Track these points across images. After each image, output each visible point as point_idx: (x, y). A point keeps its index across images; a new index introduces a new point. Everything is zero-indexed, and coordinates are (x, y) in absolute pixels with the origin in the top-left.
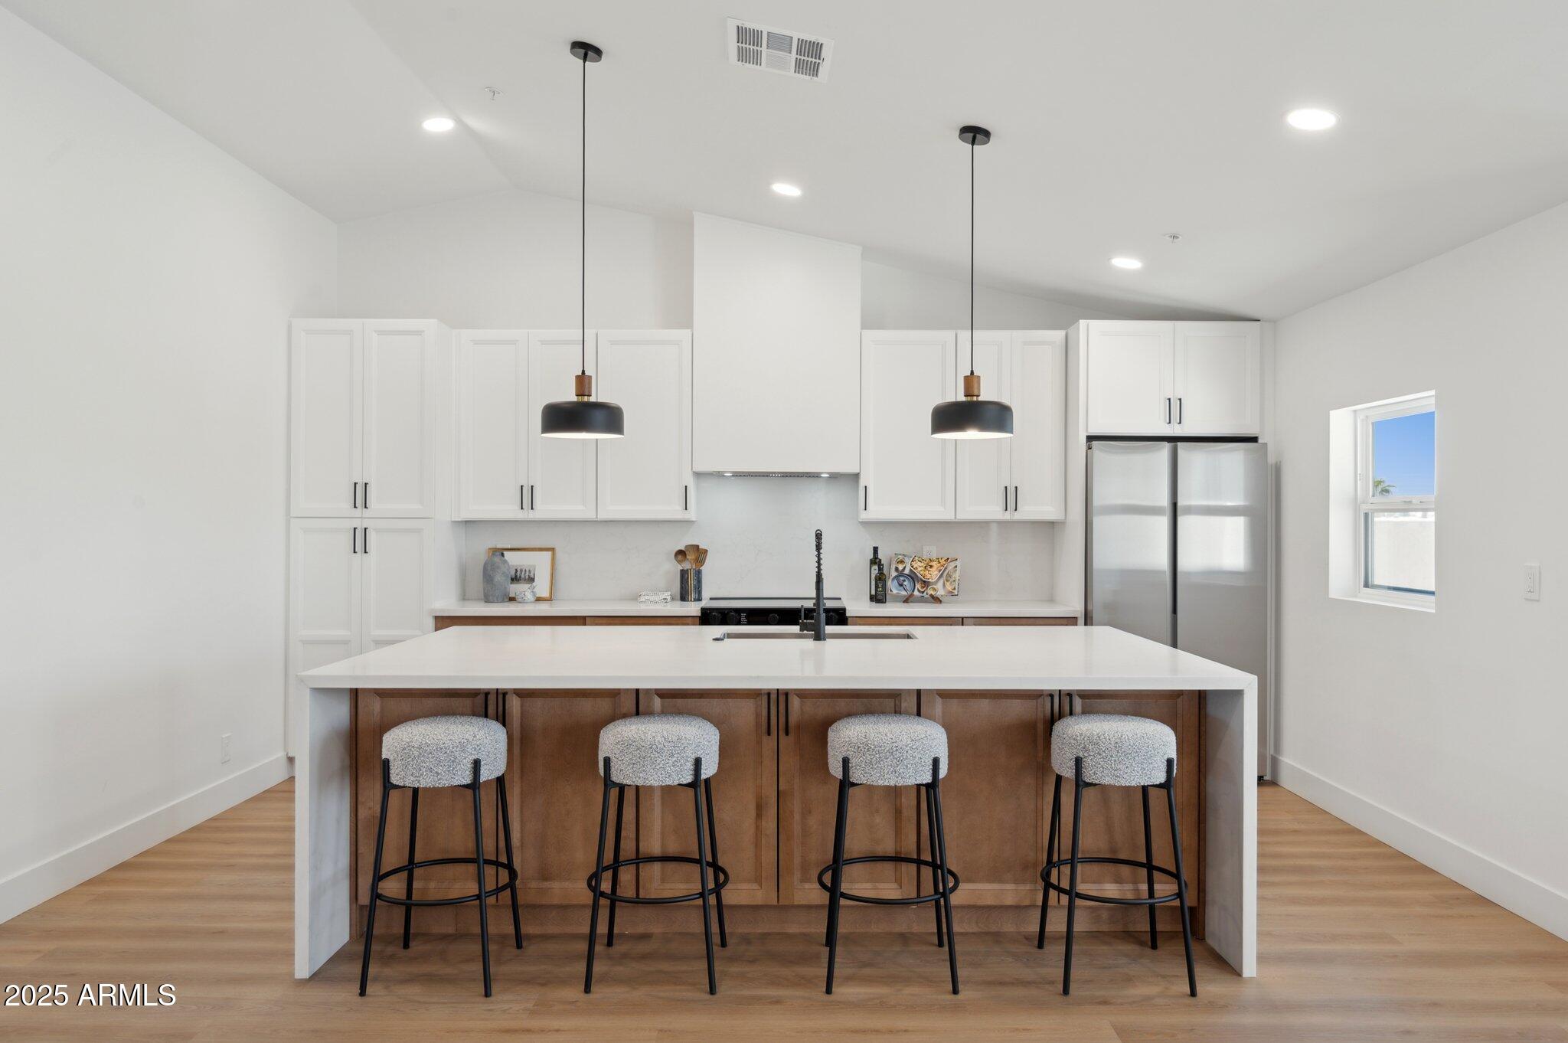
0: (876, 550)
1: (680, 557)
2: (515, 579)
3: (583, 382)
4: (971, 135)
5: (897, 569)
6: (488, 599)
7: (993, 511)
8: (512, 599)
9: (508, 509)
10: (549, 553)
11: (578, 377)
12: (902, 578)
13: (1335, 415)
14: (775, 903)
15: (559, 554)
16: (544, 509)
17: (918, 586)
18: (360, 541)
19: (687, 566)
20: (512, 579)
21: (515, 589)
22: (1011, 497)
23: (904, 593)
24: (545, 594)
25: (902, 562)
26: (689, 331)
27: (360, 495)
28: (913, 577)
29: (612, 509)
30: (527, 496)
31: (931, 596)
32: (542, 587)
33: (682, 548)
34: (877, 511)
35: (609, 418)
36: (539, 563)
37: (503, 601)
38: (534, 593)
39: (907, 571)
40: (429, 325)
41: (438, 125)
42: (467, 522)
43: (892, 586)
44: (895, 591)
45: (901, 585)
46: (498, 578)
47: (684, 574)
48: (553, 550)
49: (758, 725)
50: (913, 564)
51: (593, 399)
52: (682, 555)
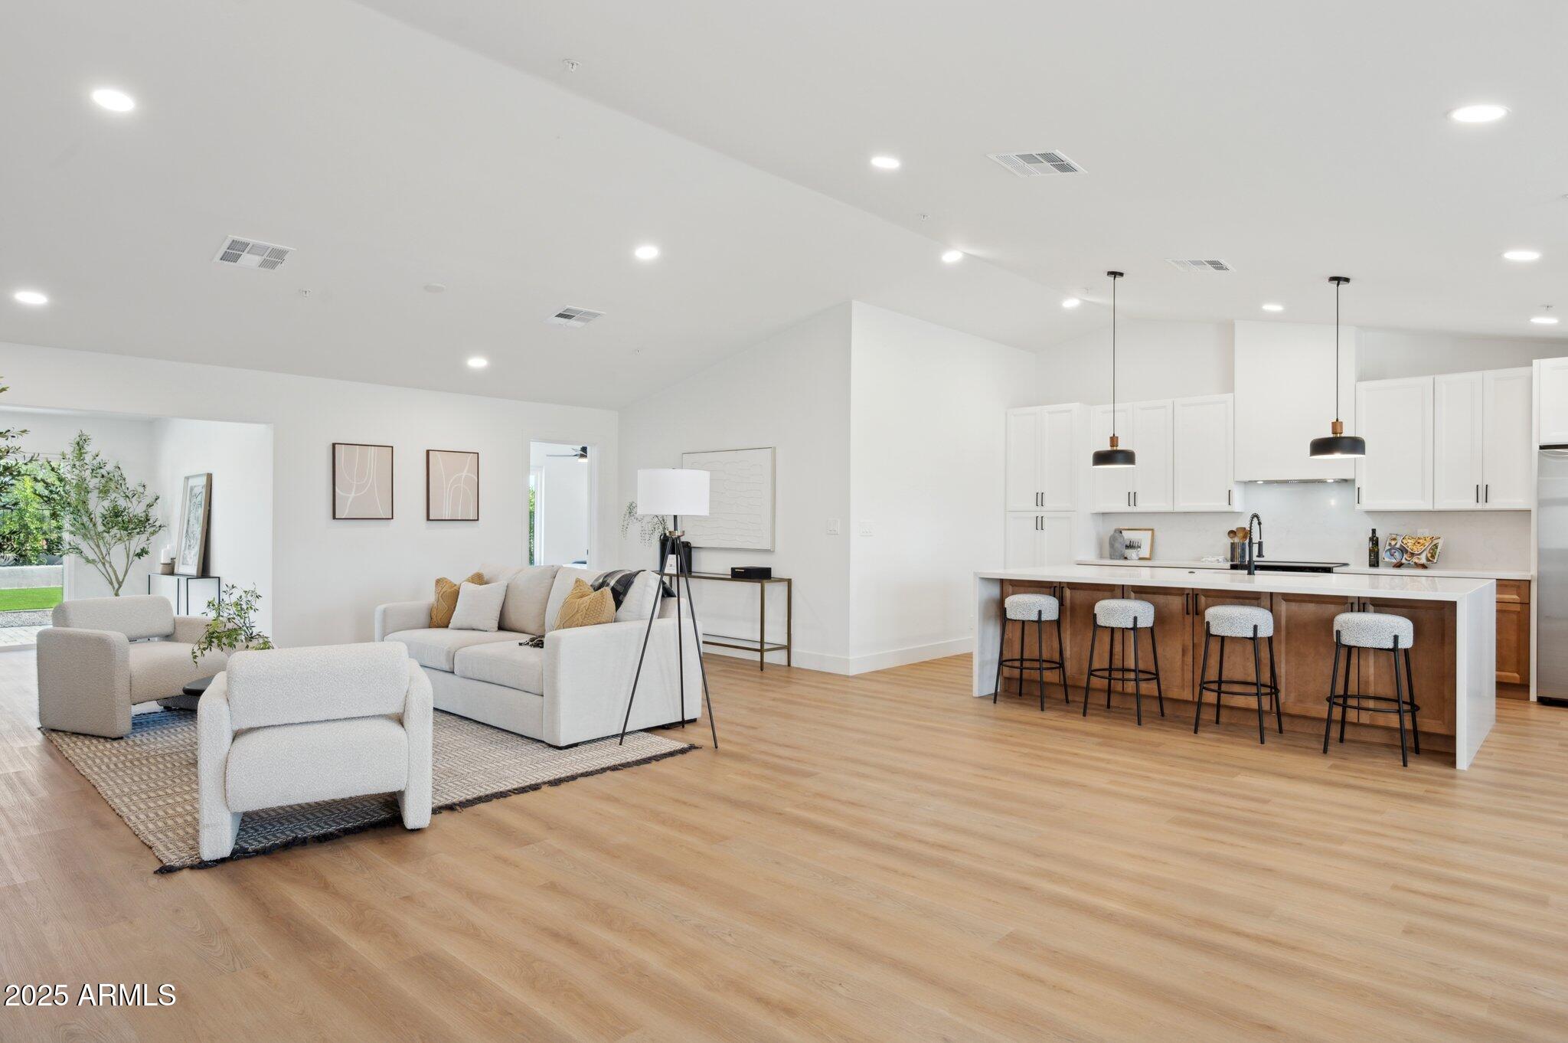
0: (1374, 531)
1: (1232, 535)
2: (1127, 547)
3: (1114, 440)
4: (1337, 282)
5: (1390, 544)
6: (1111, 558)
7: (1469, 504)
8: (1126, 558)
9: (1121, 506)
10: (1150, 532)
11: (1111, 438)
12: (1393, 551)
14: (1192, 699)
15: (1157, 533)
16: (1143, 506)
17: (1406, 556)
18: (1039, 523)
19: (1236, 540)
20: (1126, 546)
21: (1129, 552)
22: (1482, 493)
23: (1394, 561)
24: (1147, 556)
25: (1394, 539)
26: (1232, 394)
27: (1040, 499)
28: (1403, 550)
29: (1182, 506)
30: (1132, 498)
31: (1416, 563)
32: (1145, 552)
33: (1234, 529)
34: (1368, 503)
35: (1128, 457)
36: (1144, 538)
37: (1119, 559)
38: (1137, 555)
39: (1398, 546)
40: (1075, 406)
41: (1071, 303)
42: (1103, 513)
43: (1384, 556)
44: (1387, 560)
45: (1392, 555)
46: (1117, 545)
47: (1233, 546)
48: (1152, 530)
49: (1183, 609)
50: (1404, 541)
51: (1119, 448)
52: (1232, 533)
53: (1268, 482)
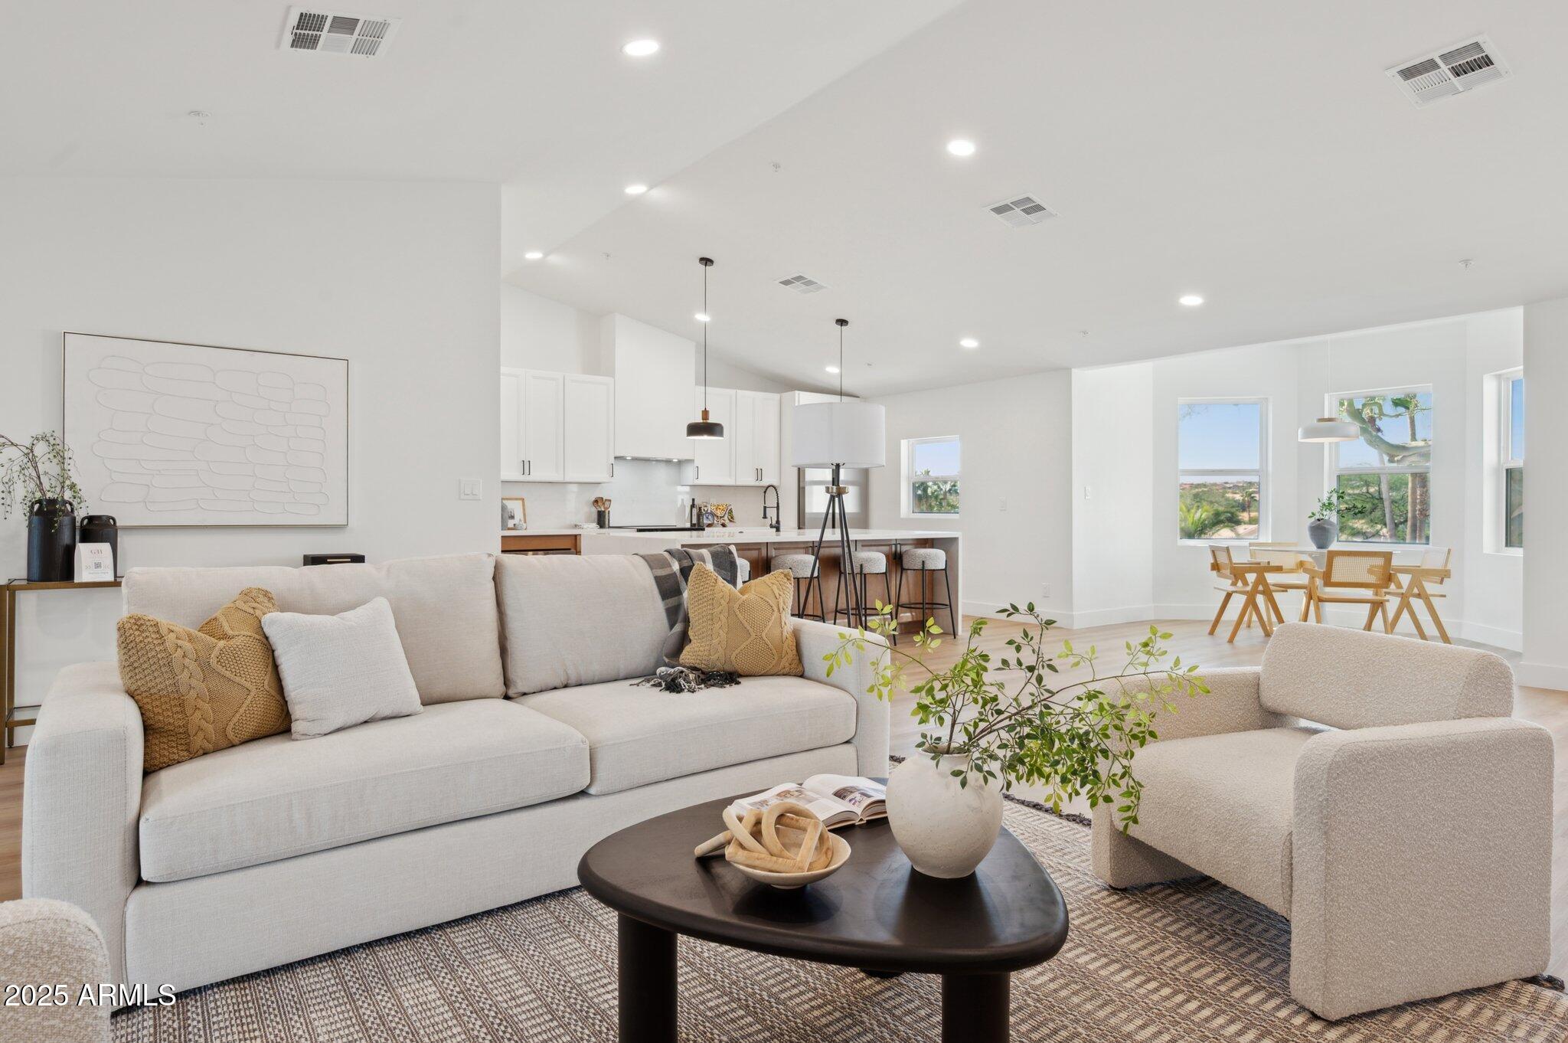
0: (693, 500)
5: (704, 510)
7: (751, 481)
10: (521, 502)
12: (707, 514)
13: (902, 441)
16: (536, 475)
17: (715, 518)
19: (602, 509)
22: (759, 473)
23: (709, 522)
25: (706, 506)
26: (612, 379)
28: (713, 514)
29: (571, 476)
30: (527, 466)
31: (722, 523)
33: (595, 499)
36: (516, 508)
39: (709, 511)
44: (705, 521)
45: (707, 518)
47: (601, 513)
48: (523, 500)
50: (711, 507)
52: (597, 502)
53: (635, 459)
